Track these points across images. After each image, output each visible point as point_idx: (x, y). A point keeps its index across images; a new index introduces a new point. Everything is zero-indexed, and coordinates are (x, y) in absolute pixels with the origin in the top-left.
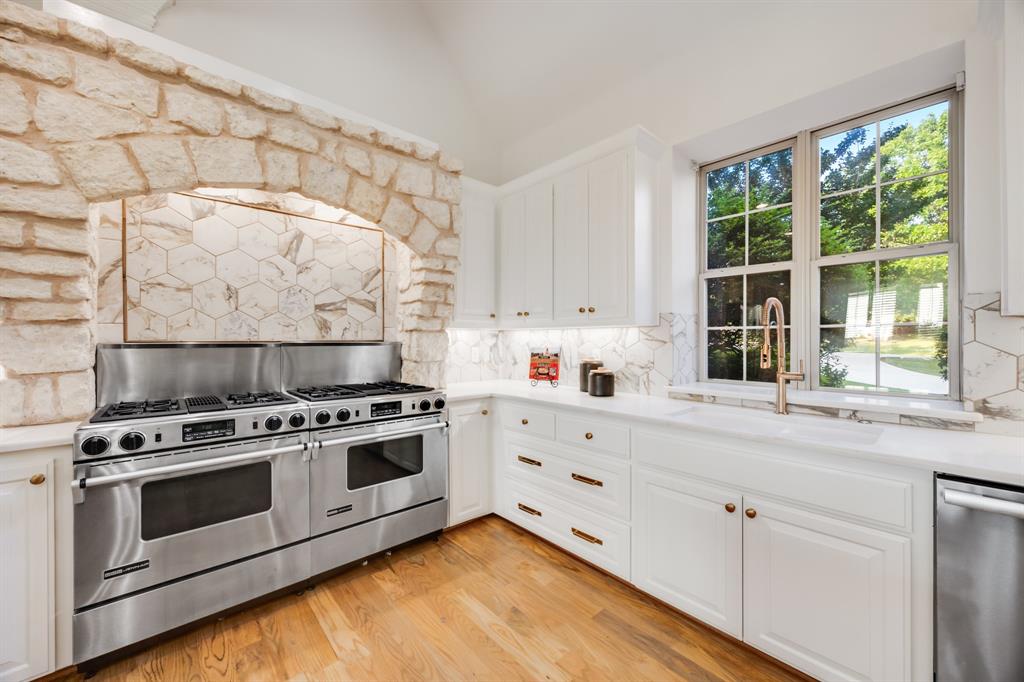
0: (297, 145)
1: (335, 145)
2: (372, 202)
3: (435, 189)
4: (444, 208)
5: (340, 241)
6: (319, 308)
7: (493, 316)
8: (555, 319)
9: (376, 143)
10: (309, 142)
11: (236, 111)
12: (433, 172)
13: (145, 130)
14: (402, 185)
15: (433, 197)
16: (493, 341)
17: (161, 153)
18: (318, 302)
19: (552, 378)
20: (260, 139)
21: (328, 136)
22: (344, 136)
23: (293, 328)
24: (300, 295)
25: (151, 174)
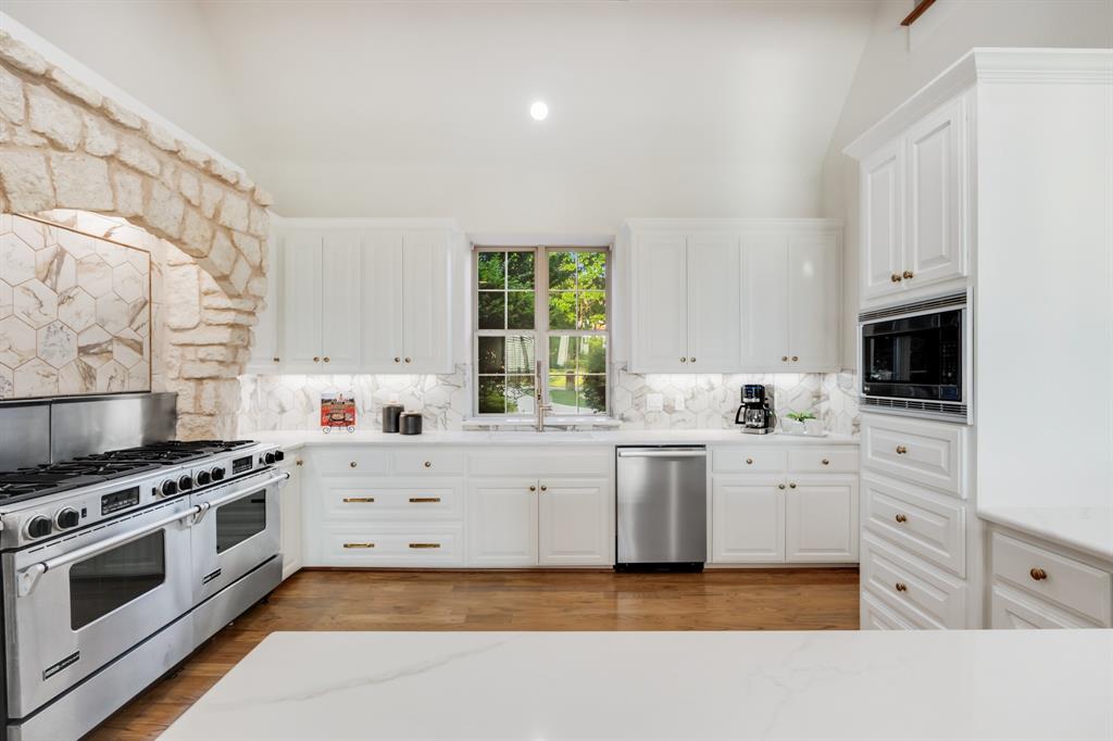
0: (142, 167)
1: (173, 170)
2: (203, 236)
3: (249, 223)
4: (256, 244)
5: (105, 263)
6: (83, 350)
7: (277, 360)
8: (361, 365)
9: (209, 172)
10: (150, 163)
11: (93, 123)
12: (249, 205)
13: (7, 139)
14: (225, 218)
15: (247, 233)
16: (253, 387)
17: (27, 171)
18: (83, 342)
19: (346, 423)
20: (109, 158)
21: (165, 157)
22: (180, 159)
23: (54, 378)
24: (61, 334)
25: (14, 195)
